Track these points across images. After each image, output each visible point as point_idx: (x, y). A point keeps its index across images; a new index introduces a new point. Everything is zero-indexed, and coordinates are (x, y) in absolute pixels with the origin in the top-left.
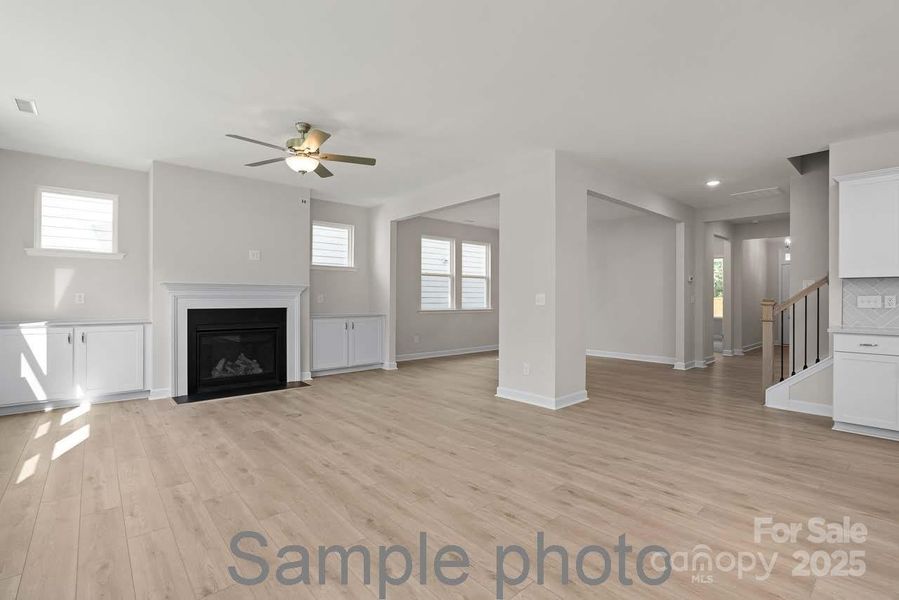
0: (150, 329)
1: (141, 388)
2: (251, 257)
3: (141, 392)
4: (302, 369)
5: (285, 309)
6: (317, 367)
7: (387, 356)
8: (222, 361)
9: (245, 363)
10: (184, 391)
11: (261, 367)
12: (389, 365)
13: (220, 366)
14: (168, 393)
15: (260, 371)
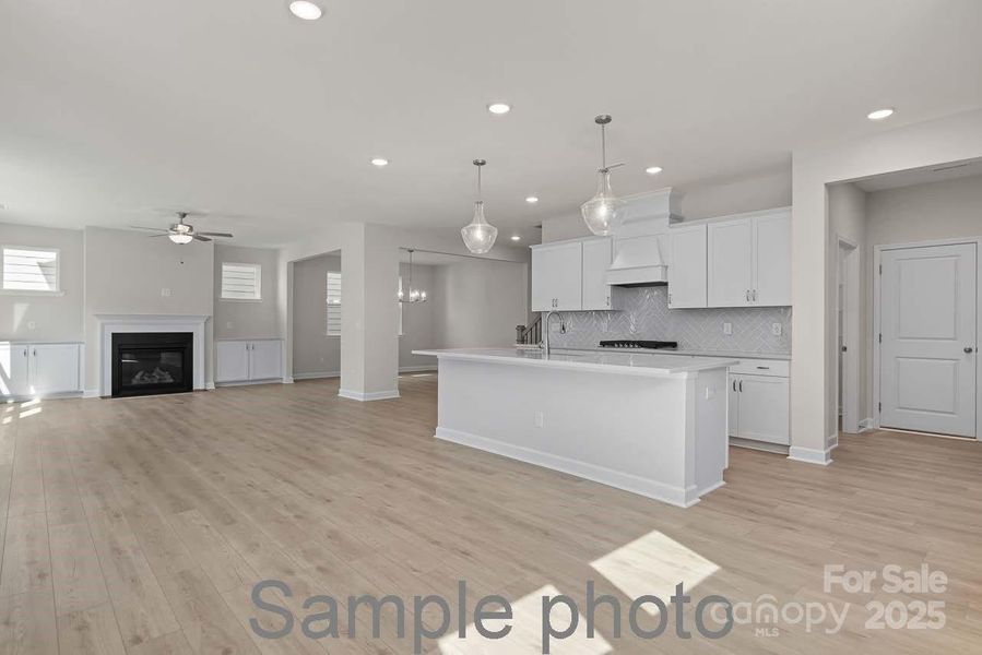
0: (83, 346)
1: (76, 389)
2: (163, 294)
3: (76, 392)
4: (206, 381)
5: (192, 334)
6: (219, 379)
7: (285, 372)
8: (140, 373)
9: (160, 375)
10: (109, 392)
11: (172, 377)
12: (288, 379)
13: (138, 377)
14: (97, 393)
15: (171, 381)
